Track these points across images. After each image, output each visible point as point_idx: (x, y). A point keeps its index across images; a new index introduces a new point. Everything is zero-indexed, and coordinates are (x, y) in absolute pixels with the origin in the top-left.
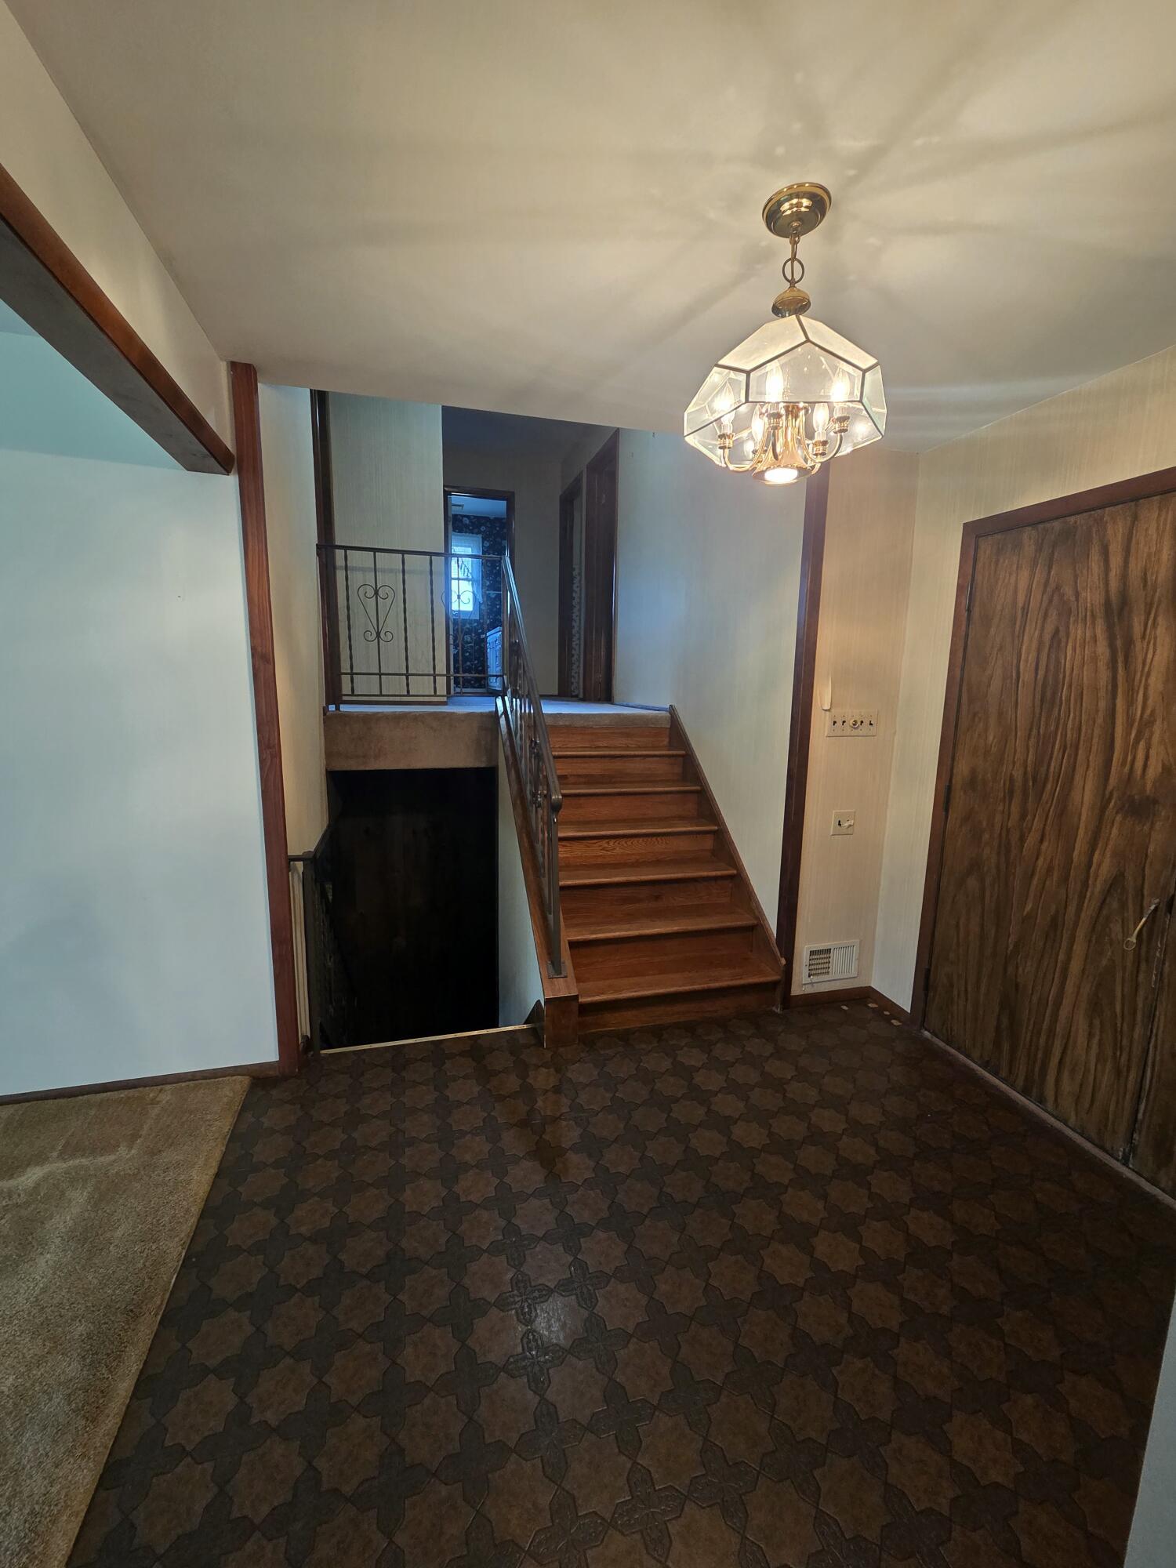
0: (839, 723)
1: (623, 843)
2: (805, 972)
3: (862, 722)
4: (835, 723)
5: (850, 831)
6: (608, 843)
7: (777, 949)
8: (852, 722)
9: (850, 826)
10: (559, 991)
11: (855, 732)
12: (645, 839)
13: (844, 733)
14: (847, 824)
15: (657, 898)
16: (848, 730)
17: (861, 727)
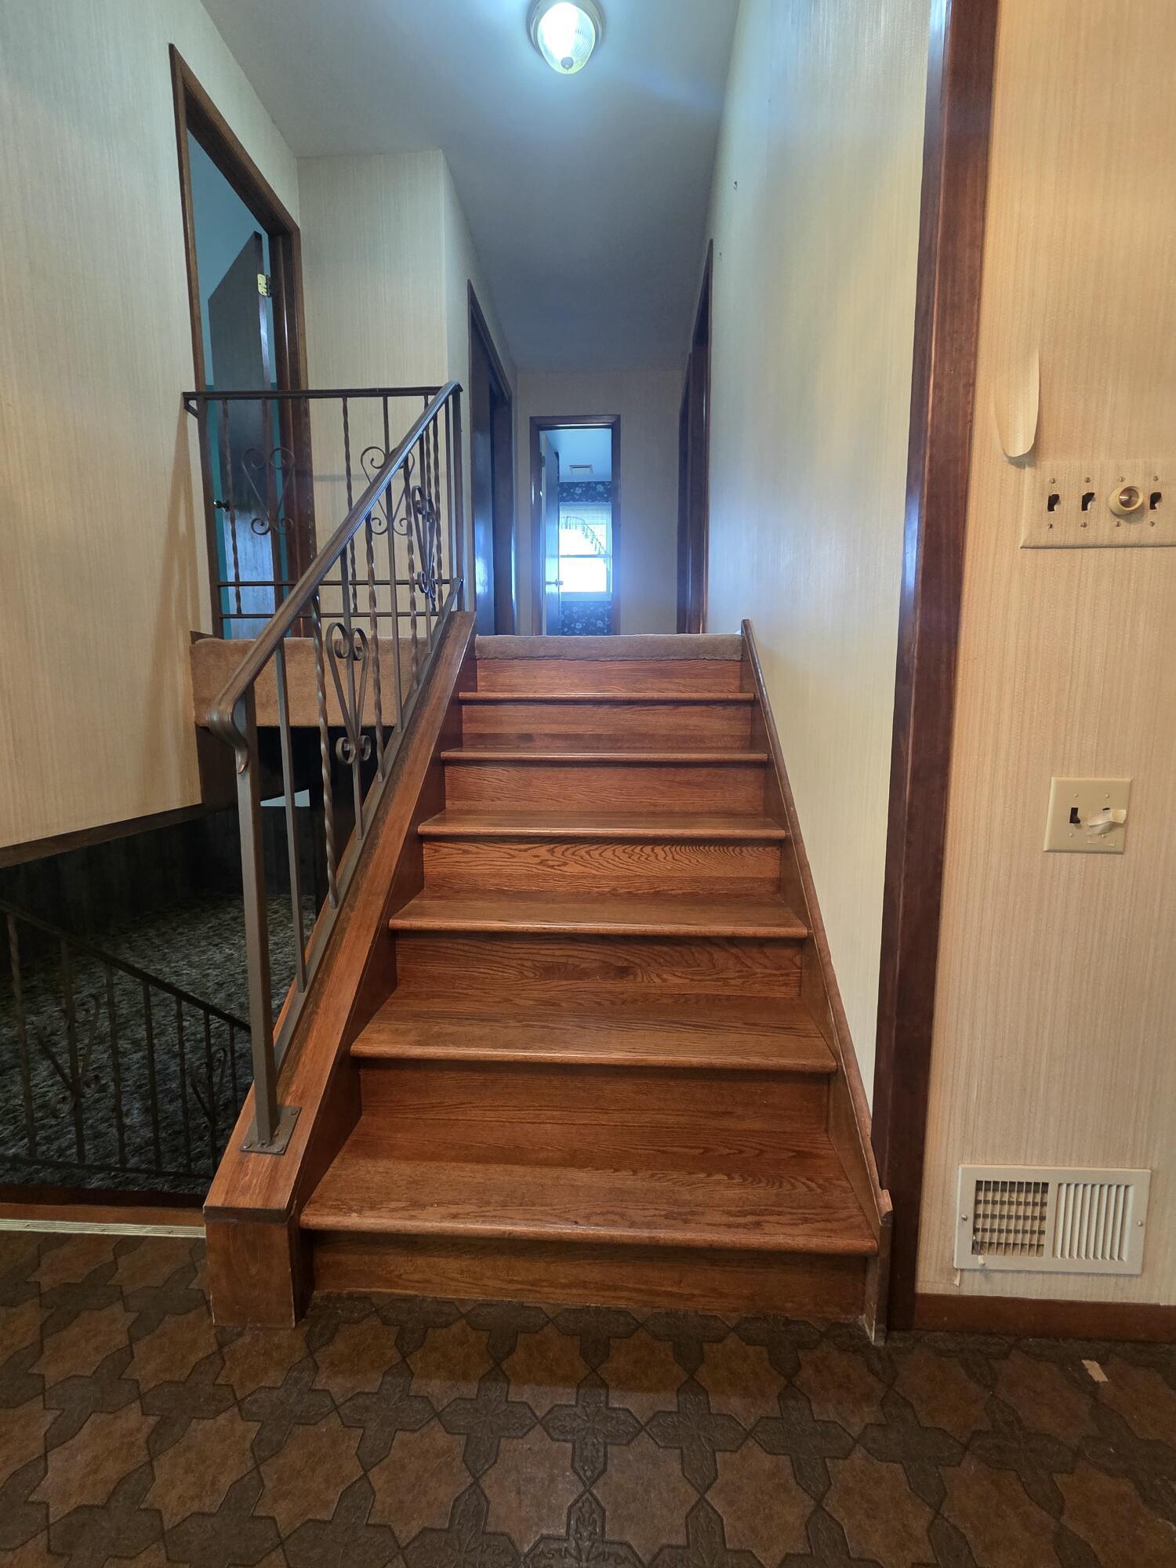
0: (1070, 502)
1: (583, 853)
2: (961, 1238)
3: (1155, 498)
4: (1053, 501)
5: (1114, 840)
6: (552, 851)
7: (871, 1155)
8: (1115, 498)
9: (1113, 826)
10: (245, 1190)
11: (1129, 532)
12: (629, 849)
13: (1090, 536)
14: (1101, 821)
15: (623, 972)
16: (1102, 523)
17: (1150, 515)
